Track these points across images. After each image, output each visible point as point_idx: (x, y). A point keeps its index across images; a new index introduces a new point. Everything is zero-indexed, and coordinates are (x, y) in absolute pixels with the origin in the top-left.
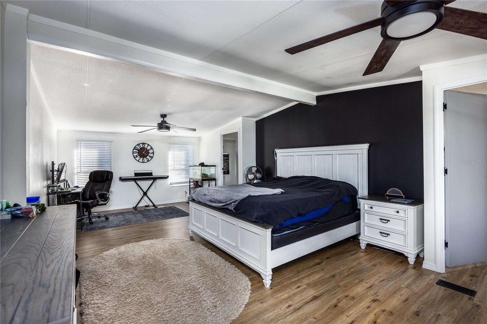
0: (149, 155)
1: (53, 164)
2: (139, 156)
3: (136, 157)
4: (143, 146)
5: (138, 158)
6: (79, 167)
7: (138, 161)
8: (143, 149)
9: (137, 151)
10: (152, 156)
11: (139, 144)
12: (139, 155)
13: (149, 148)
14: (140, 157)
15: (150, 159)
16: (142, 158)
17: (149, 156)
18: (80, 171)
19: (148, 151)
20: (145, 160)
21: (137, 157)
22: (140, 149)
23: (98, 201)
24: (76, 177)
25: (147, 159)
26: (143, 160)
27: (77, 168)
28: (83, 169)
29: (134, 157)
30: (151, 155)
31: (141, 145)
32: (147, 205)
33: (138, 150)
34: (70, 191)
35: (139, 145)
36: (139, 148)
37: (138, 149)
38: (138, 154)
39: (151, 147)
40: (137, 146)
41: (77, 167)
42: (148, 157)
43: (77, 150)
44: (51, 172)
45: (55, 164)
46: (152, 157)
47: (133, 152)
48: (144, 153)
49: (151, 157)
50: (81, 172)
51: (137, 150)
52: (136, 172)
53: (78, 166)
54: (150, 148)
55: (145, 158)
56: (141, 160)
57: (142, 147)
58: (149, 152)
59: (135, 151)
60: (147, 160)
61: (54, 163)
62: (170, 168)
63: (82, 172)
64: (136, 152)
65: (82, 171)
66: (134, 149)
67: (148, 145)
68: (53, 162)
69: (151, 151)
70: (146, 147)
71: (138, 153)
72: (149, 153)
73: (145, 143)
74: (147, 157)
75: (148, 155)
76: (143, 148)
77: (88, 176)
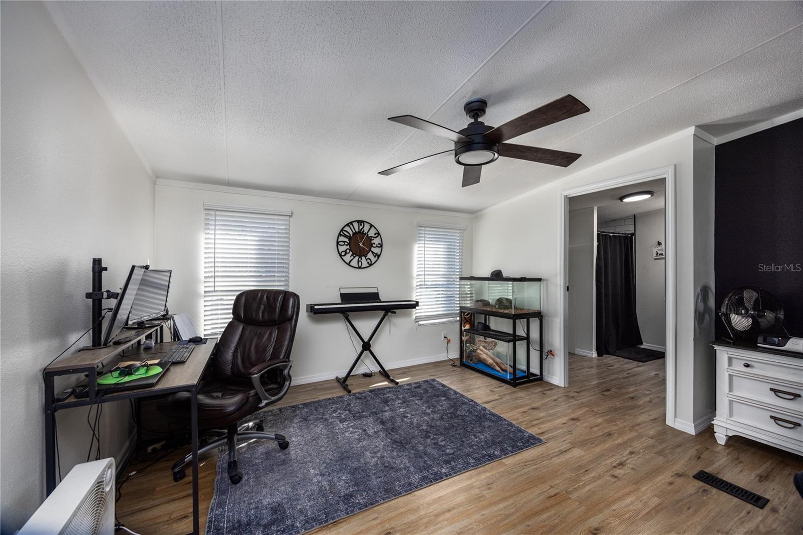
0: (373, 249)
1: (98, 267)
2: (351, 253)
3: (345, 255)
4: (361, 227)
5: (348, 258)
6: (211, 277)
7: (349, 264)
8: (360, 234)
9: (347, 240)
10: (379, 253)
11: (351, 223)
12: (350, 250)
13: (372, 233)
14: (352, 255)
15: (373, 260)
16: (357, 257)
17: (373, 252)
18: (212, 289)
19: (371, 240)
20: (365, 263)
21: (346, 253)
22: (354, 234)
23: (256, 394)
24: (202, 303)
25: (368, 260)
26: (358, 262)
27: (207, 280)
28: (221, 284)
29: (340, 255)
30: (376, 250)
31: (356, 225)
32: (368, 371)
33: (350, 238)
34: (152, 385)
35: (351, 226)
36: (351, 233)
37: (349, 235)
38: (348, 247)
39: (377, 232)
40: (347, 229)
41: (205, 277)
42: (370, 255)
43: (206, 234)
44: (90, 301)
45: (106, 269)
46: (379, 256)
47: (338, 243)
48: (361, 244)
49: (376, 254)
50: (214, 291)
51: (346, 236)
52: (343, 291)
53: (207, 275)
54: (375, 234)
55: (363, 258)
56: (354, 263)
57: (357, 230)
58: (373, 242)
59: (342, 239)
60: (368, 263)
61: (104, 265)
62: (415, 283)
63: (217, 291)
64: (344, 242)
65: (216, 289)
66: (340, 235)
67: (371, 226)
68: (97, 262)
69: (376, 241)
70: (366, 231)
71: (349, 244)
72: (371, 245)
73: (363, 222)
74: (367, 254)
75: (370, 250)
76: (359, 232)
77: (232, 306)
